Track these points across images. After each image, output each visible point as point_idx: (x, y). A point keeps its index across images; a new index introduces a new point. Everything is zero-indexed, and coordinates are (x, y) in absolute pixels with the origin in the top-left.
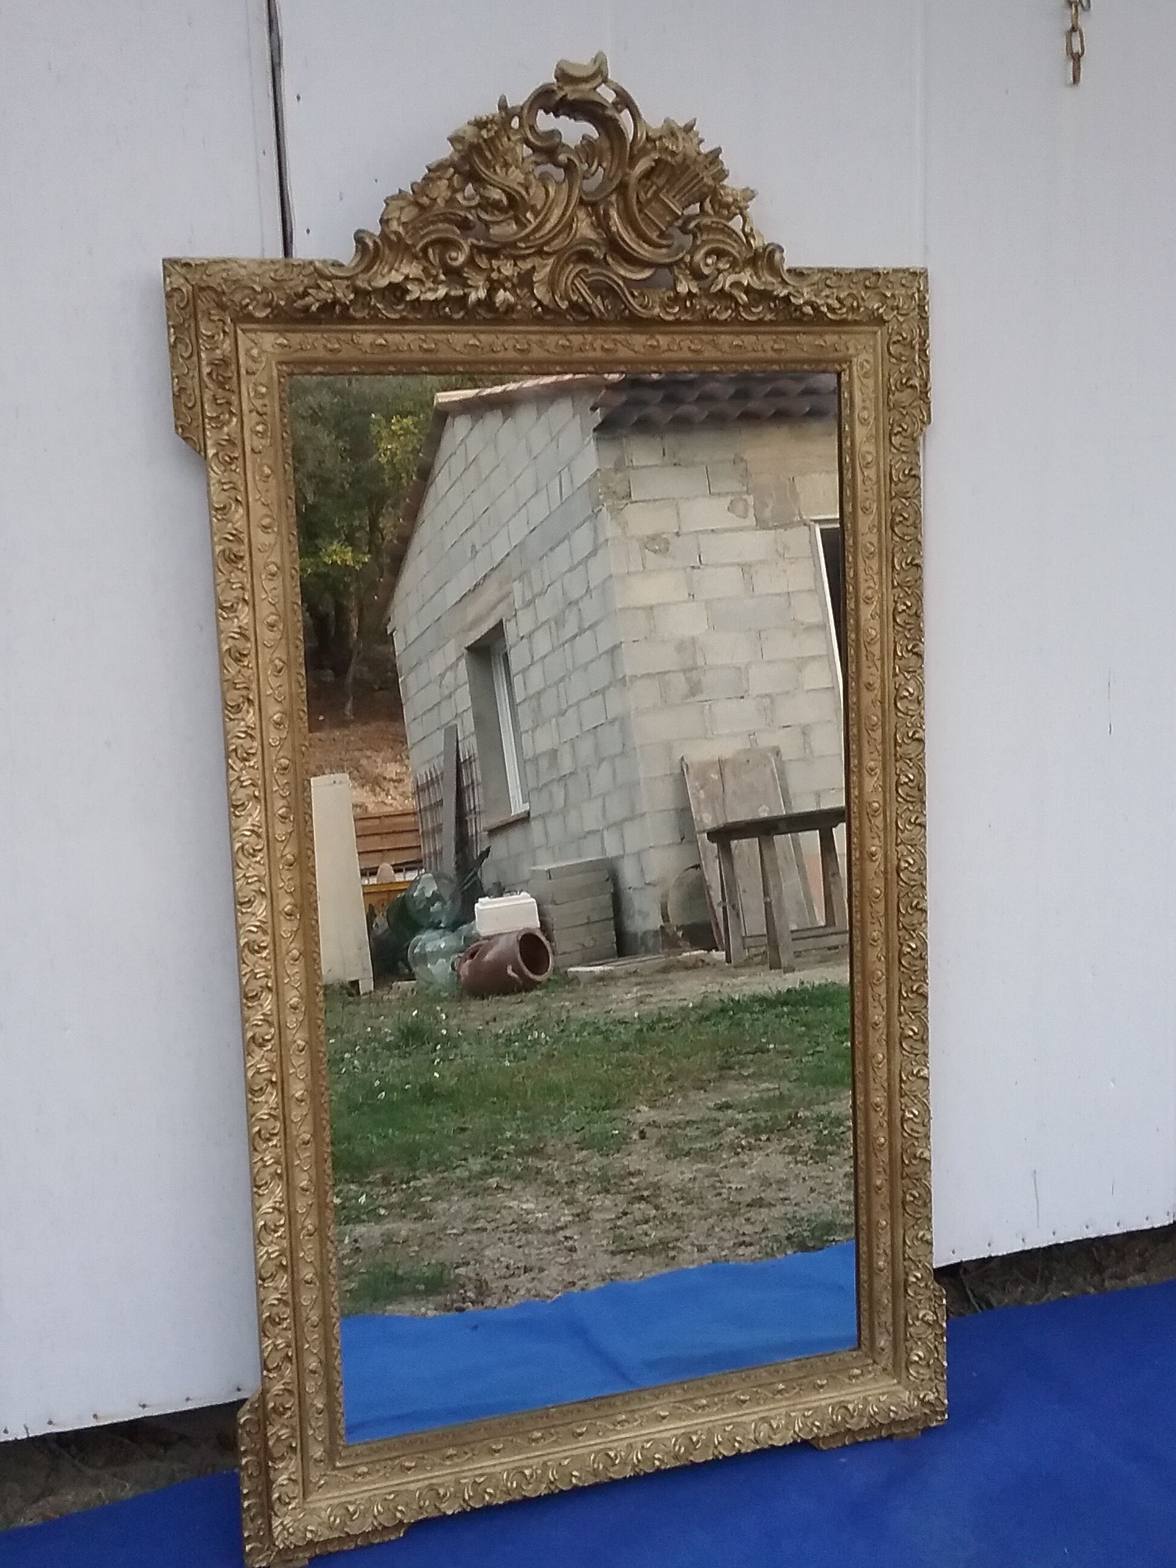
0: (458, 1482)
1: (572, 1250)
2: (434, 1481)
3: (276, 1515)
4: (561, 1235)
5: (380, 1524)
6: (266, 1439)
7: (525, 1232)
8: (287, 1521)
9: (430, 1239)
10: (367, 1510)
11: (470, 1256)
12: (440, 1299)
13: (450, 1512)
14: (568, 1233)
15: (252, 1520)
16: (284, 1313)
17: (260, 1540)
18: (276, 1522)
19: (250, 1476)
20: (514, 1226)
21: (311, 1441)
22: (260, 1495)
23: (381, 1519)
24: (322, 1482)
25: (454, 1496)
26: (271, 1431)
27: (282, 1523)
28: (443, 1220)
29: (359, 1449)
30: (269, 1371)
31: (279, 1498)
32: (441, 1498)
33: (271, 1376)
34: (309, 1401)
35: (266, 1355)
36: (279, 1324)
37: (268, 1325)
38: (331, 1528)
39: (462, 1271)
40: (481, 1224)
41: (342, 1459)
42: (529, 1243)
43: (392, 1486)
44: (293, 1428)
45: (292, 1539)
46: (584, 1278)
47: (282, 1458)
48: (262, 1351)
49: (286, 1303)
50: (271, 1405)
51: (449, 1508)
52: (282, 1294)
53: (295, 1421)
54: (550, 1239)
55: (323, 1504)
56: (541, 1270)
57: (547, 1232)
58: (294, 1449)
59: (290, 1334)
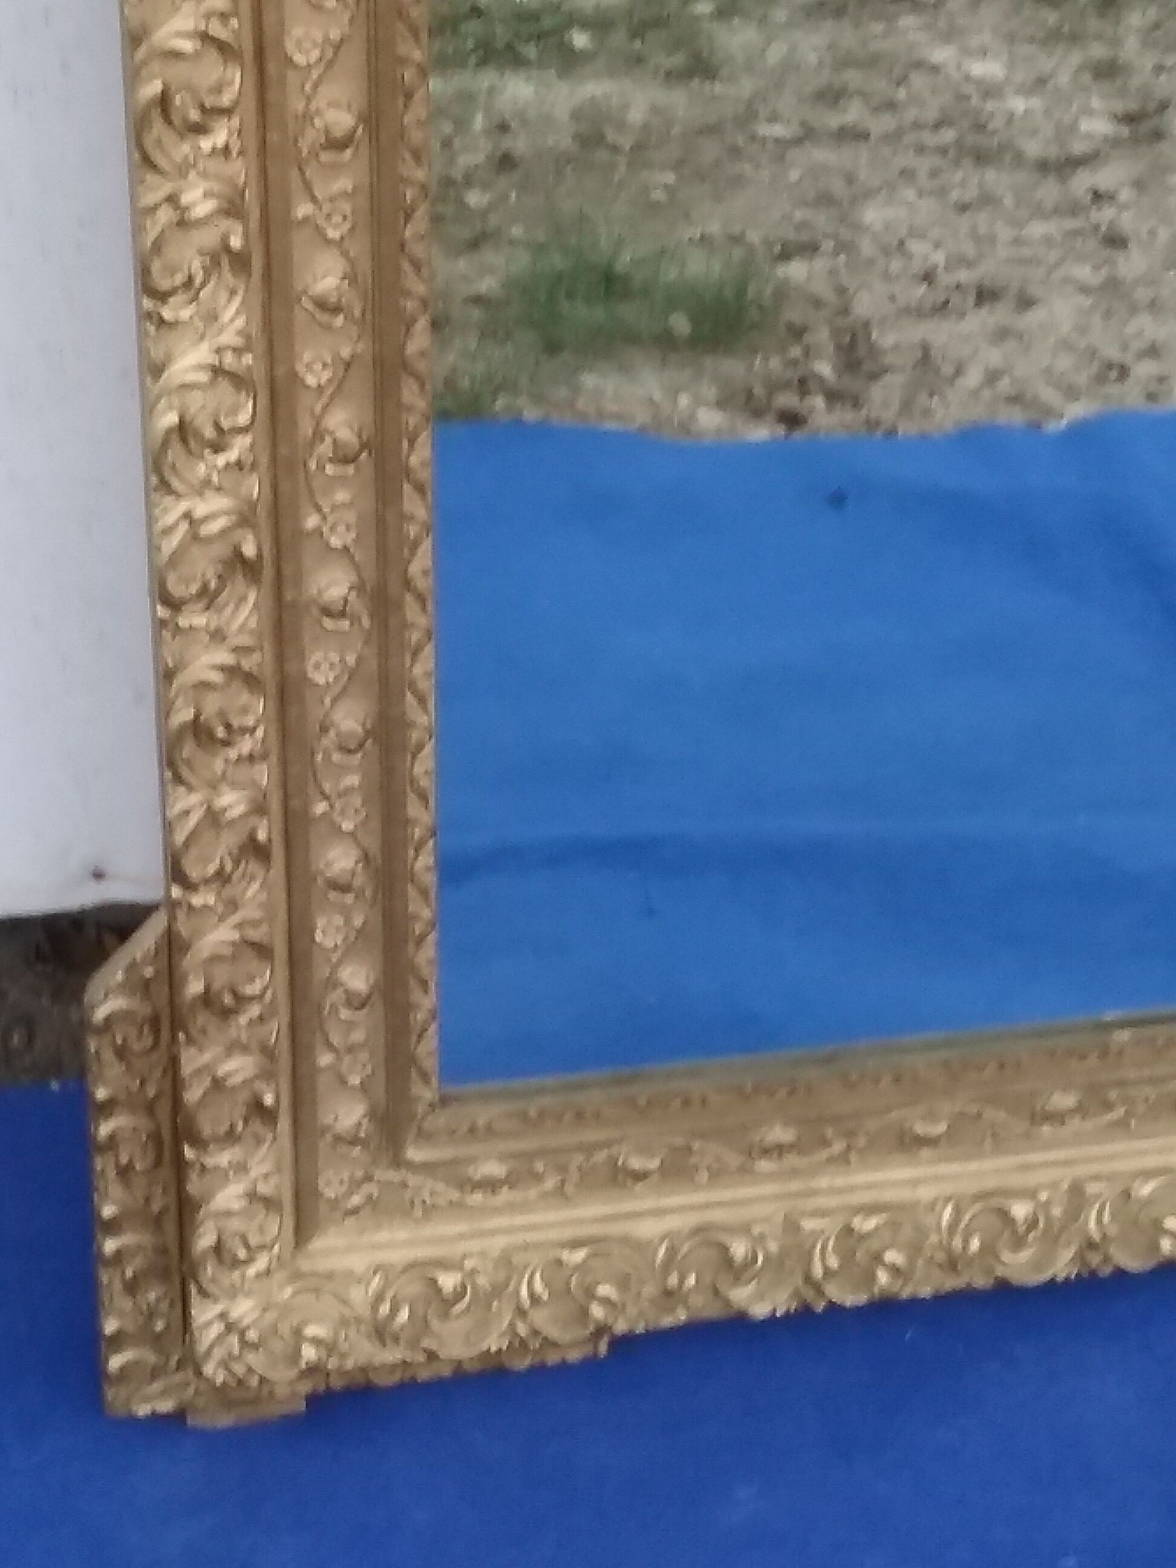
0: (791, 1225)
1: (1115, 241)
2: (717, 1216)
3: (204, 1293)
4: (1082, 182)
5: (536, 1333)
6: (176, 1084)
7: (981, 158)
8: (243, 1309)
9: (709, 150)
10: (497, 1291)
11: (822, 221)
12: (733, 367)
13: (760, 1311)
14: (1105, 177)
15: (132, 1288)
16: (245, 710)
17: (157, 1341)
18: (204, 1313)
19: (125, 1173)
20: (948, 135)
21: (324, 1082)
22: (157, 1222)
23: (540, 1318)
24: (356, 1200)
25: (777, 1264)
26: (191, 1060)
27: (223, 1316)
28: (746, 87)
29: (483, 1114)
30: (189, 886)
31: (218, 1249)
32: (737, 1272)
33: (197, 900)
34: (322, 972)
35: (180, 838)
36: (226, 743)
37: (188, 749)
38: (381, 1333)
39: (796, 270)
40: (853, 113)
41: (425, 1137)
42: (987, 200)
43: (581, 1221)
44: (268, 1053)
45: (251, 1358)
46: (1153, 351)
47: (231, 1137)
48: (168, 827)
49: (251, 681)
50: (195, 987)
51: (760, 1296)
52: (236, 650)
53: (276, 1030)
54: (1049, 191)
55: (358, 1262)
56: (1026, 302)
57: (1043, 166)
58: (268, 1115)
59: (263, 775)
